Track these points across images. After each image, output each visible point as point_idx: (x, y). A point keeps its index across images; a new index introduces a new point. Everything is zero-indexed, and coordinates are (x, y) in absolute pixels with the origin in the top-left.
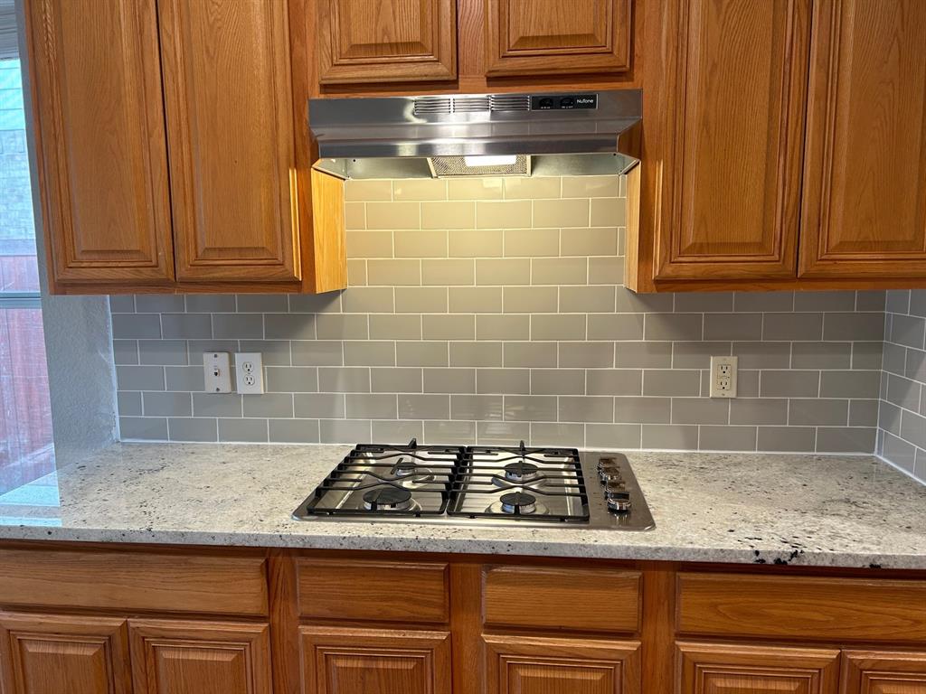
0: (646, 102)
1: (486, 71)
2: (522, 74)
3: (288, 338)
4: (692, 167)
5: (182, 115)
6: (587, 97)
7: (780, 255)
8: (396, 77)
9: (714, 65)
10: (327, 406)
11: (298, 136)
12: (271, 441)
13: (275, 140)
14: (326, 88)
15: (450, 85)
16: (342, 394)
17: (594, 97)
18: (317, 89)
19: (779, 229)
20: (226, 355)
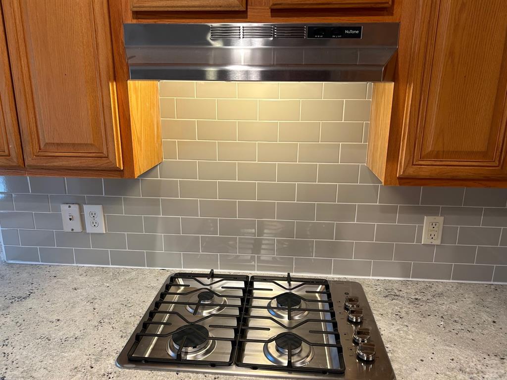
0: (403, 33)
1: (271, 3)
2: (301, 7)
3: (121, 195)
4: (437, 89)
5: (19, 34)
6: (354, 29)
7: (499, 161)
8: (195, 7)
9: (463, 4)
10: (151, 243)
11: (115, 54)
12: (112, 265)
13: (96, 57)
14: (137, 14)
15: (240, 15)
16: (161, 235)
17: (359, 29)
18: (130, 15)
19: (501, 142)
20: (77, 206)
